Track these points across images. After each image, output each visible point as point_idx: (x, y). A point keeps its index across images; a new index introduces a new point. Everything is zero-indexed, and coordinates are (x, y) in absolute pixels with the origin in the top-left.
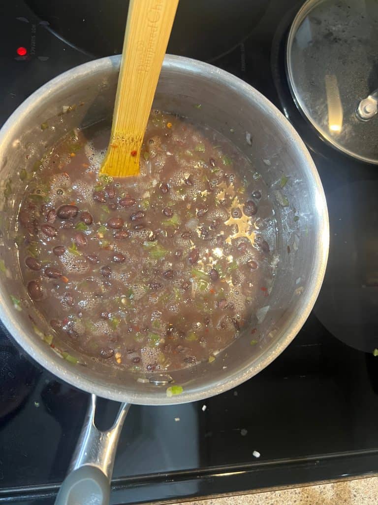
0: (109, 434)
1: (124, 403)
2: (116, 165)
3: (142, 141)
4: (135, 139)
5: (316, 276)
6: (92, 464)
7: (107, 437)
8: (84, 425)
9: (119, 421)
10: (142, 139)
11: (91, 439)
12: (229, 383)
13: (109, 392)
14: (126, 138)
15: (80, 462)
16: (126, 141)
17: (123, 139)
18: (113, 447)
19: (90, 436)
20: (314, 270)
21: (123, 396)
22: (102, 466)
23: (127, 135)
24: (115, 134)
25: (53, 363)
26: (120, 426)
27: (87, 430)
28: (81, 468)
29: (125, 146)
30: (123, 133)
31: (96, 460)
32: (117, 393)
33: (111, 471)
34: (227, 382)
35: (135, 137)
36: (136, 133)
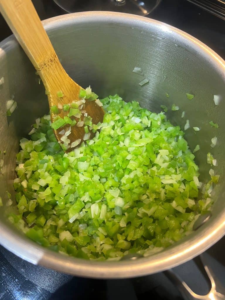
2: (55, 86)
3: (57, 56)
4: (52, 59)
10: (56, 54)
14: (47, 62)
16: (48, 65)
17: (46, 65)
23: (45, 60)
24: (38, 66)
29: (50, 69)
30: (43, 61)
35: (51, 57)
36: (49, 53)
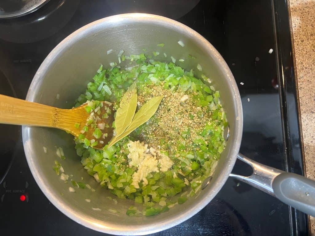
0: (255, 169)
1: (238, 157)
3: (56, 108)
5: (175, 26)
6: (272, 181)
7: (257, 170)
8: (247, 183)
9: (248, 162)
11: (257, 180)
12: (235, 91)
13: (229, 166)
14: (55, 119)
15: (270, 188)
18: (264, 167)
19: (255, 180)
20: (171, 27)
21: (233, 157)
22: (274, 176)
23: (53, 118)
25: (207, 197)
26: (252, 161)
27: (251, 181)
28: (273, 188)
29: (59, 119)
30: (52, 121)
31: (270, 178)
32: (230, 161)
33: (278, 170)
34: (234, 91)
35: (54, 113)
